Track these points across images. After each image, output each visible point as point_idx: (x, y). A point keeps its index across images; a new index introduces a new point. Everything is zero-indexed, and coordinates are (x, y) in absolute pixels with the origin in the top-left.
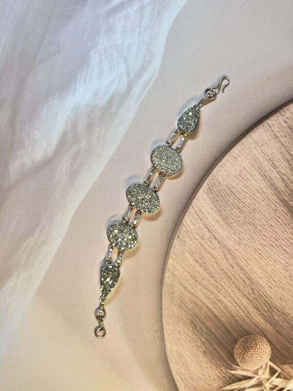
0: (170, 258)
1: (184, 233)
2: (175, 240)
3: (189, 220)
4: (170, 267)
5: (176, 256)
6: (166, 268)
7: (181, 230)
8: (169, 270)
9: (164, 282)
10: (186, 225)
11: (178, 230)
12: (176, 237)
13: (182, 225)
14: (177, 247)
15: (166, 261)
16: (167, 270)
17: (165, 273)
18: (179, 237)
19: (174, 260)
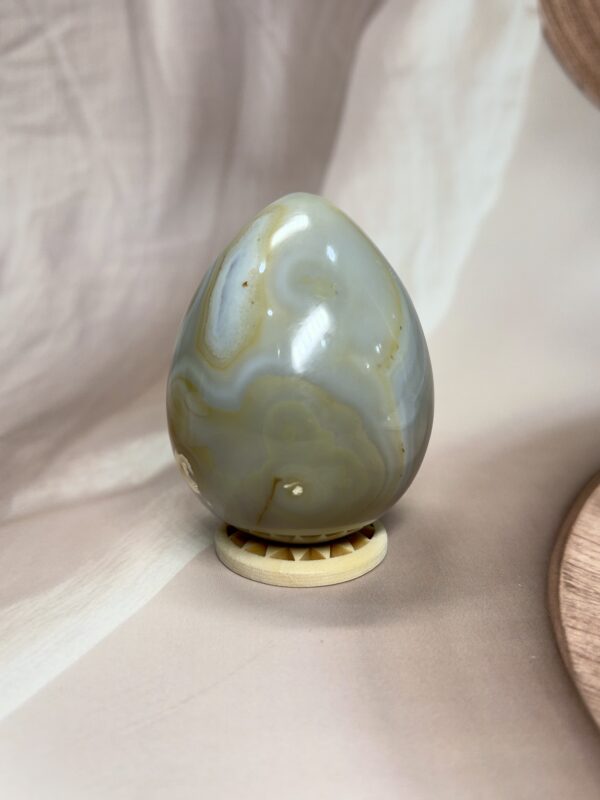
0: (568, 631)
1: (585, 579)
2: (564, 593)
3: (587, 558)
4: (582, 648)
5: (588, 622)
6: (568, 651)
7: (572, 574)
8: (582, 656)
9: (581, 687)
10: (581, 565)
11: (558, 574)
12: (562, 586)
13: (564, 565)
14: (579, 605)
15: (559, 636)
16: (573, 655)
17: (571, 663)
18: (573, 587)
19: (587, 632)
